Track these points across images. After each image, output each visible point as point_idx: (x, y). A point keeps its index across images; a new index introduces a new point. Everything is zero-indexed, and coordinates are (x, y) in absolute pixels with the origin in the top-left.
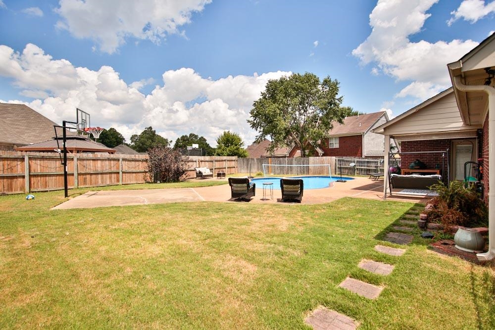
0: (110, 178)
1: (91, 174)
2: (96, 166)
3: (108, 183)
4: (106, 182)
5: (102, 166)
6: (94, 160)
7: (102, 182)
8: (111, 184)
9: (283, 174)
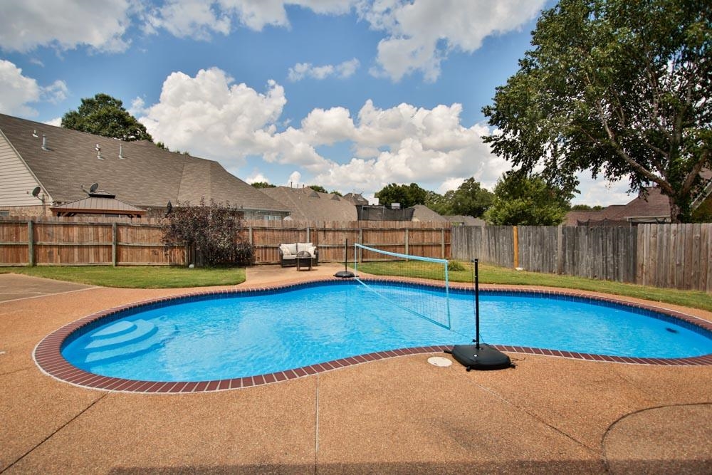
0: (97, 254)
1: (60, 247)
2: (71, 234)
3: (92, 260)
4: (88, 260)
5: (81, 236)
6: (65, 225)
7: (81, 260)
8: (97, 263)
9: (551, 272)
